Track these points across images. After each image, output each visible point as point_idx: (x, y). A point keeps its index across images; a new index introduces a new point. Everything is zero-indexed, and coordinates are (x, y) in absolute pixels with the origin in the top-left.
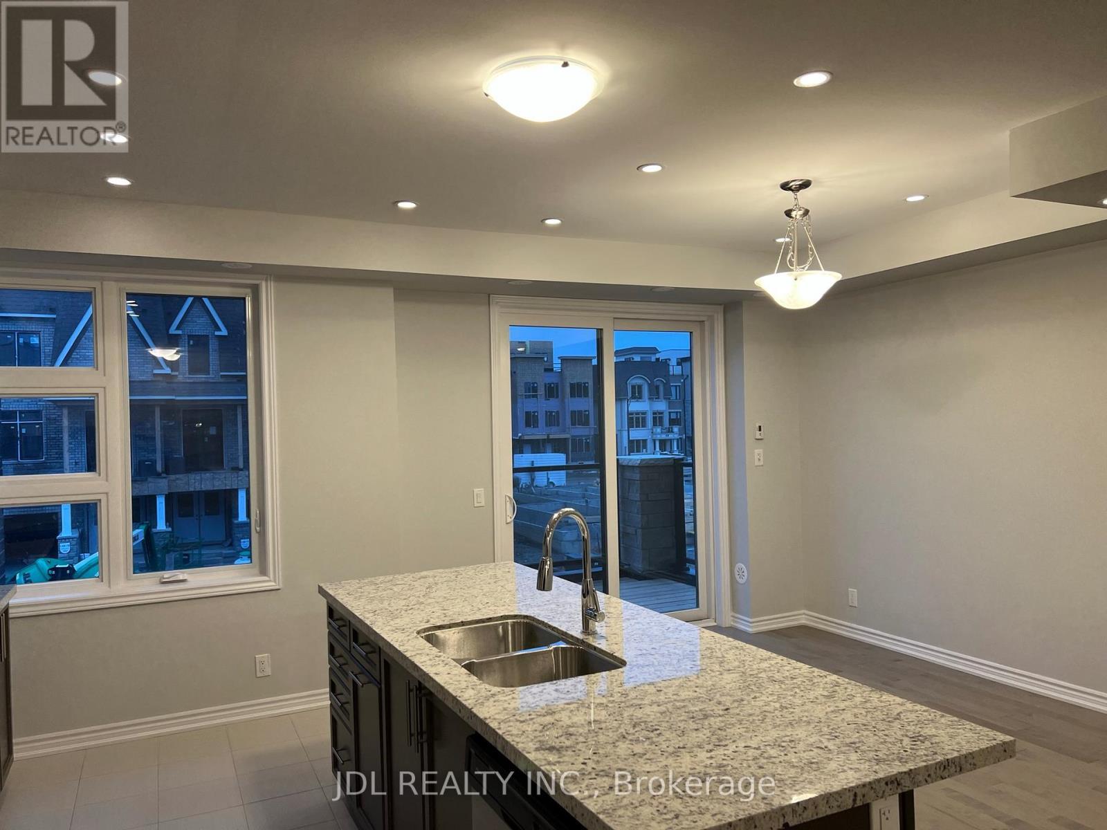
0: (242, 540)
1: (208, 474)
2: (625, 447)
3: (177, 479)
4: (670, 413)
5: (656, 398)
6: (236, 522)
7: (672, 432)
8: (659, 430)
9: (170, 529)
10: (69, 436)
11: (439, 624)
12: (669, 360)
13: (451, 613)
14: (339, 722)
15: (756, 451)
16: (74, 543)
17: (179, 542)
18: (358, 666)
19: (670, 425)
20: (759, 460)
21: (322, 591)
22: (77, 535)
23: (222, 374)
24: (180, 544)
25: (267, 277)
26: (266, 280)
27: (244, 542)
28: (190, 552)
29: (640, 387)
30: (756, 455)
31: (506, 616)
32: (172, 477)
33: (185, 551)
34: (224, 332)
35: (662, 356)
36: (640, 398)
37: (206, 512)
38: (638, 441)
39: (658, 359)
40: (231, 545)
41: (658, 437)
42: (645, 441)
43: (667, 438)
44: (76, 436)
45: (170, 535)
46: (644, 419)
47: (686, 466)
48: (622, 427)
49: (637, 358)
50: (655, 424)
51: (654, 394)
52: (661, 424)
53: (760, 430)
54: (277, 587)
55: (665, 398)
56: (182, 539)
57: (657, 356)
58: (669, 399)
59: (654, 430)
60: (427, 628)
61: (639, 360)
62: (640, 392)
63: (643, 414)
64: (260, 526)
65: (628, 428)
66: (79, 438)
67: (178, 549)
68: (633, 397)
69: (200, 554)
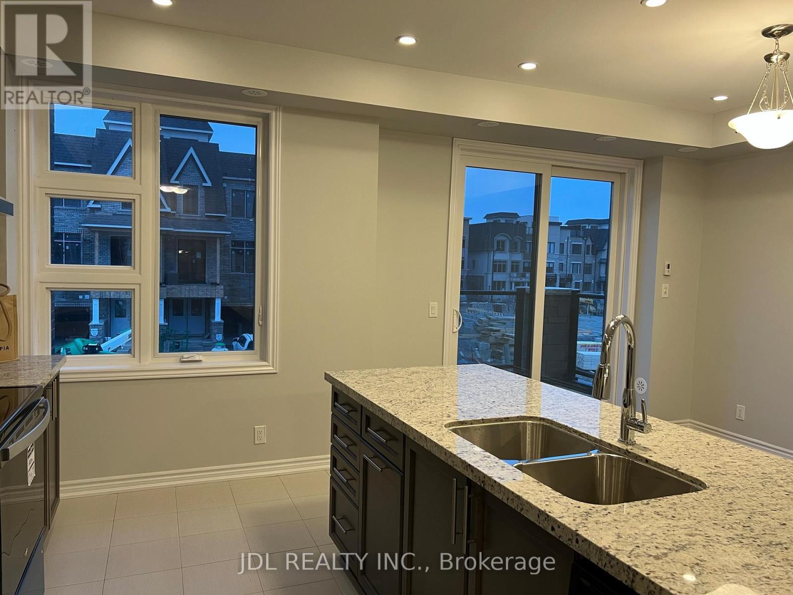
0: (217, 335)
1: (194, 286)
2: (490, 286)
3: (173, 288)
4: (524, 262)
5: (515, 251)
6: (213, 321)
7: (525, 277)
8: (515, 275)
9: (167, 324)
10: (99, 253)
11: (461, 420)
12: (527, 223)
13: (466, 409)
14: (339, 493)
15: (663, 285)
16: (101, 329)
17: (173, 333)
18: (372, 450)
19: (523, 271)
20: (665, 293)
21: (328, 378)
22: (103, 324)
23: (206, 214)
24: (173, 335)
25: (277, 108)
26: (276, 111)
27: (218, 336)
28: (180, 341)
29: (503, 242)
30: (663, 289)
31: (522, 416)
32: (169, 287)
33: (177, 340)
34: (209, 184)
35: (521, 220)
36: (503, 250)
37: (192, 314)
38: (499, 282)
39: (518, 222)
40: (209, 337)
41: (515, 280)
42: (504, 282)
43: (521, 281)
44: (104, 253)
45: (167, 328)
46: (505, 266)
47: (582, 297)
48: (488, 271)
49: (503, 221)
50: (512, 270)
51: (513, 249)
52: (517, 270)
53: (669, 268)
54: (275, 371)
55: (521, 251)
56: (175, 331)
57: (518, 219)
58: (524, 252)
59: (512, 274)
60: (452, 423)
61: (504, 222)
62: (503, 246)
63: (504, 262)
64: (262, 321)
65: (493, 272)
66: (106, 255)
67: (173, 338)
68: (498, 250)
69: (187, 342)
